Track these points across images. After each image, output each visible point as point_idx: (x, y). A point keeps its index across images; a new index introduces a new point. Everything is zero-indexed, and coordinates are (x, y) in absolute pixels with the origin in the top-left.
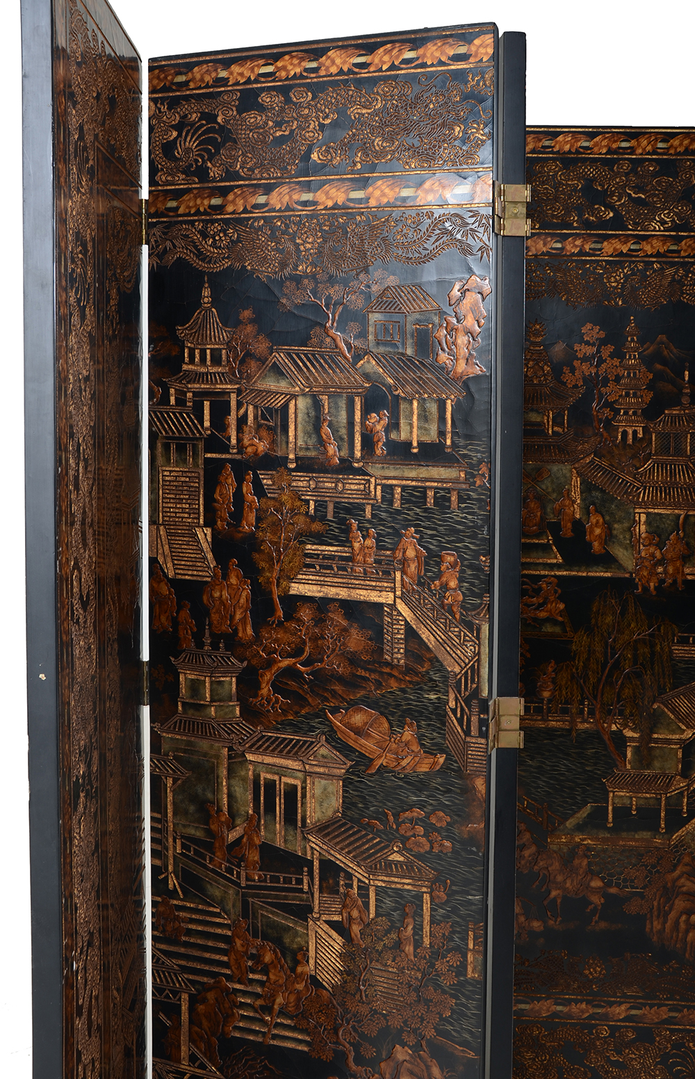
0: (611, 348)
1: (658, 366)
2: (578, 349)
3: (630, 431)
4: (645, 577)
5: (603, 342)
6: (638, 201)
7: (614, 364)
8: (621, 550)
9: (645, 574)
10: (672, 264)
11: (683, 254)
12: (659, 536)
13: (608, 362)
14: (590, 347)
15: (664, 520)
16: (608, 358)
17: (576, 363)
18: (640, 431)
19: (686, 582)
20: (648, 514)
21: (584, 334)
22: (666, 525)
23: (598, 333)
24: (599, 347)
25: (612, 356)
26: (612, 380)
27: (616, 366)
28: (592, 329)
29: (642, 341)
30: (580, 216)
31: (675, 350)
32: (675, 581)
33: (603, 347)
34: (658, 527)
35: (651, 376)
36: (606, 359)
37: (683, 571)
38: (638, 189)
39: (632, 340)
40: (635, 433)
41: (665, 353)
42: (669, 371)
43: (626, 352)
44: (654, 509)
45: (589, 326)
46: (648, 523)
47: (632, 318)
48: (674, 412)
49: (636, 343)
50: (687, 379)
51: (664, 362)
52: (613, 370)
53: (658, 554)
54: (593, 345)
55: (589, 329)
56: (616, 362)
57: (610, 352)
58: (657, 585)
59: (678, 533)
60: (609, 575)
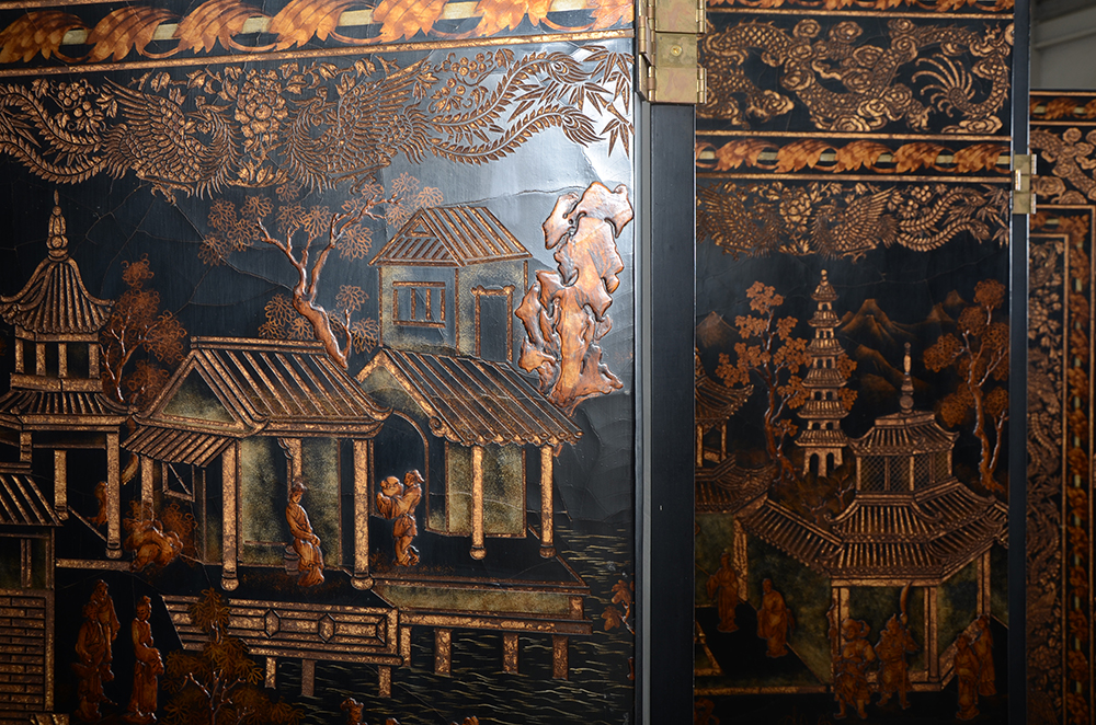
0: (792, 322)
1: (865, 350)
2: (742, 324)
3: (823, 455)
4: (849, 690)
5: (780, 313)
6: (832, 86)
7: (798, 348)
8: (812, 648)
9: (850, 685)
10: (884, 186)
11: (900, 169)
12: (870, 623)
13: (787, 344)
14: (761, 320)
15: (876, 596)
16: (789, 339)
17: (739, 348)
18: (838, 454)
19: (913, 696)
20: (852, 589)
21: (750, 300)
22: (881, 605)
23: (772, 298)
24: (774, 321)
25: (794, 334)
26: (794, 374)
27: (800, 350)
28: (763, 291)
29: (839, 309)
30: (742, 106)
31: (890, 324)
32: (895, 695)
33: (780, 320)
34: (867, 608)
35: (853, 366)
36: (785, 340)
37: (907, 679)
38: (832, 64)
39: (825, 308)
40: (830, 457)
41: (875, 328)
42: (880, 356)
43: (815, 328)
44: (861, 579)
45: (758, 286)
46: (852, 602)
47: (824, 272)
48: (890, 423)
49: (831, 312)
50: (908, 367)
51: (873, 342)
52: (796, 358)
53: (869, 653)
54: (765, 317)
55: (759, 292)
56: (800, 344)
57: (791, 328)
58: (867, 703)
59: (898, 617)
60: (793, 690)
